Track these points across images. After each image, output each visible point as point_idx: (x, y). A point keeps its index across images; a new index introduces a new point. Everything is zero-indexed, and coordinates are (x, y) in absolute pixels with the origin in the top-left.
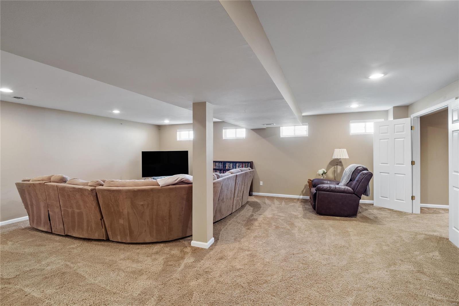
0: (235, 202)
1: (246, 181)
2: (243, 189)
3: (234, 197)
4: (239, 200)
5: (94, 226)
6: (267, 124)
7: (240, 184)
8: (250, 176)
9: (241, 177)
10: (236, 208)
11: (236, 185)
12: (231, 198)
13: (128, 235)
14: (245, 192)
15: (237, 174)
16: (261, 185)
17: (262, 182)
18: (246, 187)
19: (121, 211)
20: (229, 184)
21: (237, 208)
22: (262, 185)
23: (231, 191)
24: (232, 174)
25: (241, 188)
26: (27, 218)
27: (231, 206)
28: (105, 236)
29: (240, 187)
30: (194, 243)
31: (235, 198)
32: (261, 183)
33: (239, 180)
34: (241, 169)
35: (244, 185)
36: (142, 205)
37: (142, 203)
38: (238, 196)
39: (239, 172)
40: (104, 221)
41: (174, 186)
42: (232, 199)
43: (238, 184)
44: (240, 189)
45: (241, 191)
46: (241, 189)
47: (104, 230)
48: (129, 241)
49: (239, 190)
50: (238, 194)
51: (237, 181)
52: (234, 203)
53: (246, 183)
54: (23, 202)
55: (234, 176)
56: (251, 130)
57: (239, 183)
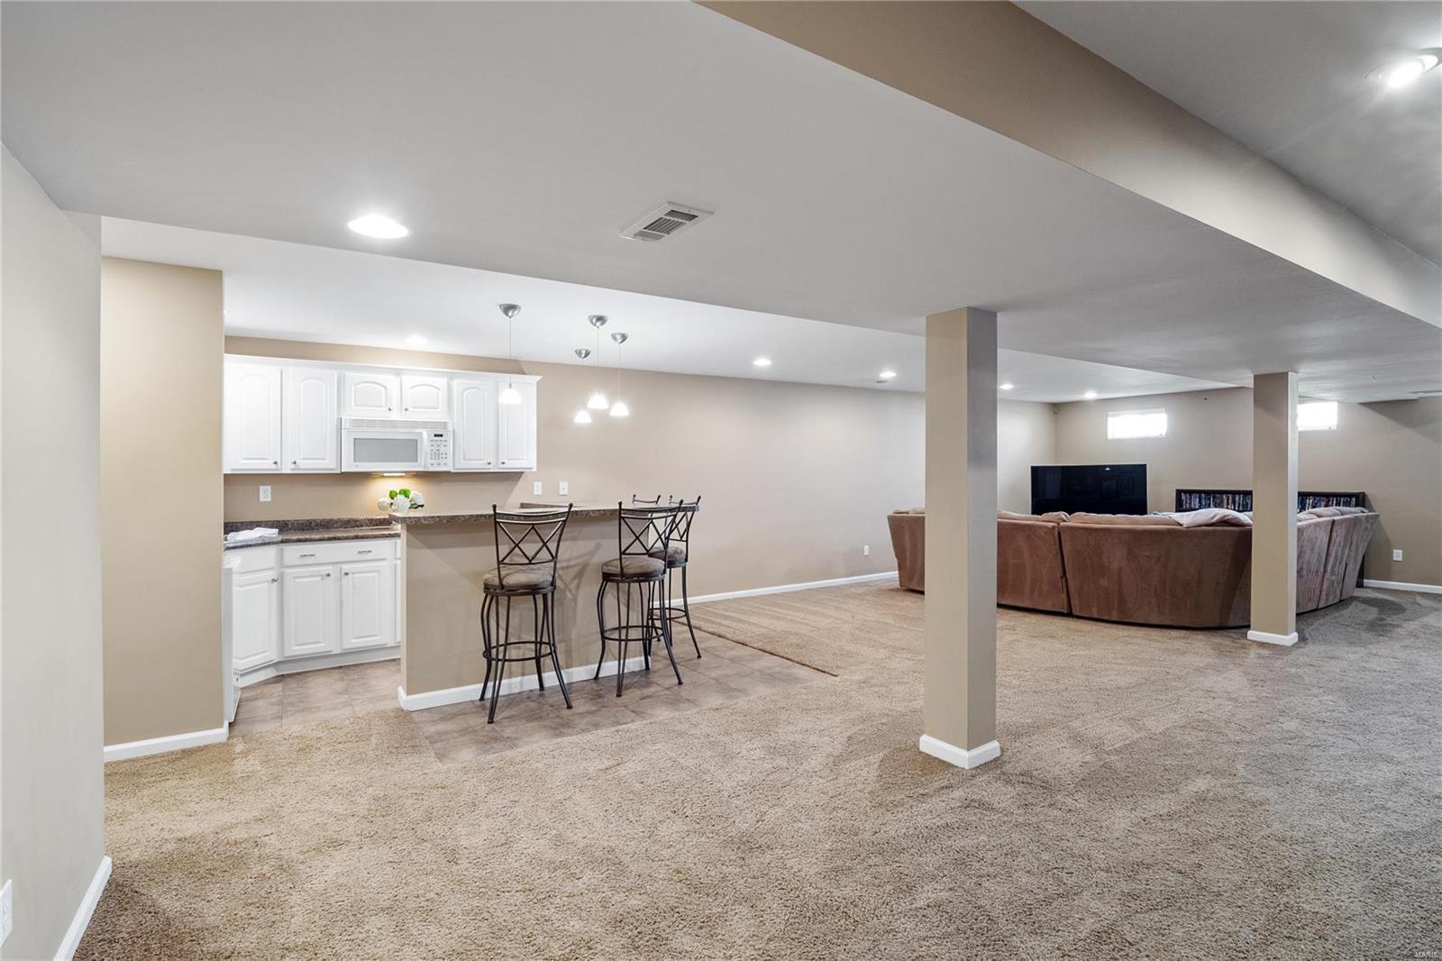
0: (1326, 584)
1: (1355, 541)
2: (1346, 556)
3: (1325, 571)
4: (1335, 584)
5: (1045, 587)
6: (1424, 392)
7: (1340, 543)
8: (1366, 528)
9: (1344, 526)
10: (1327, 599)
11: (1331, 545)
12: (1317, 572)
13: (1116, 606)
14: (1350, 567)
15: (1336, 518)
16: (1395, 559)
17: (1401, 551)
18: (1352, 554)
19: (1107, 564)
20: (1317, 538)
21: (1330, 603)
22: (1400, 559)
23: (1319, 554)
24: (1319, 516)
25: (1343, 554)
26: (895, 574)
27: (1317, 592)
28: (1066, 607)
29: (1340, 551)
30: (1253, 634)
31: (1327, 575)
32: (1398, 555)
33: (1339, 534)
34: (1341, 508)
35: (1350, 550)
36: (1148, 557)
37: (1147, 554)
38: (1333, 573)
39: (1336, 515)
40: (1066, 579)
41: (1212, 528)
42: (1320, 575)
43: (1335, 541)
44: (1339, 554)
45: (1341, 562)
46: (1342, 557)
47: (1064, 596)
48: (1114, 619)
49: (1336, 556)
50: (1334, 566)
51: (1334, 534)
52: (1324, 587)
53: (1354, 545)
54: (895, 547)
55: (1328, 521)
56: (1359, 406)
57: (1338, 541)
